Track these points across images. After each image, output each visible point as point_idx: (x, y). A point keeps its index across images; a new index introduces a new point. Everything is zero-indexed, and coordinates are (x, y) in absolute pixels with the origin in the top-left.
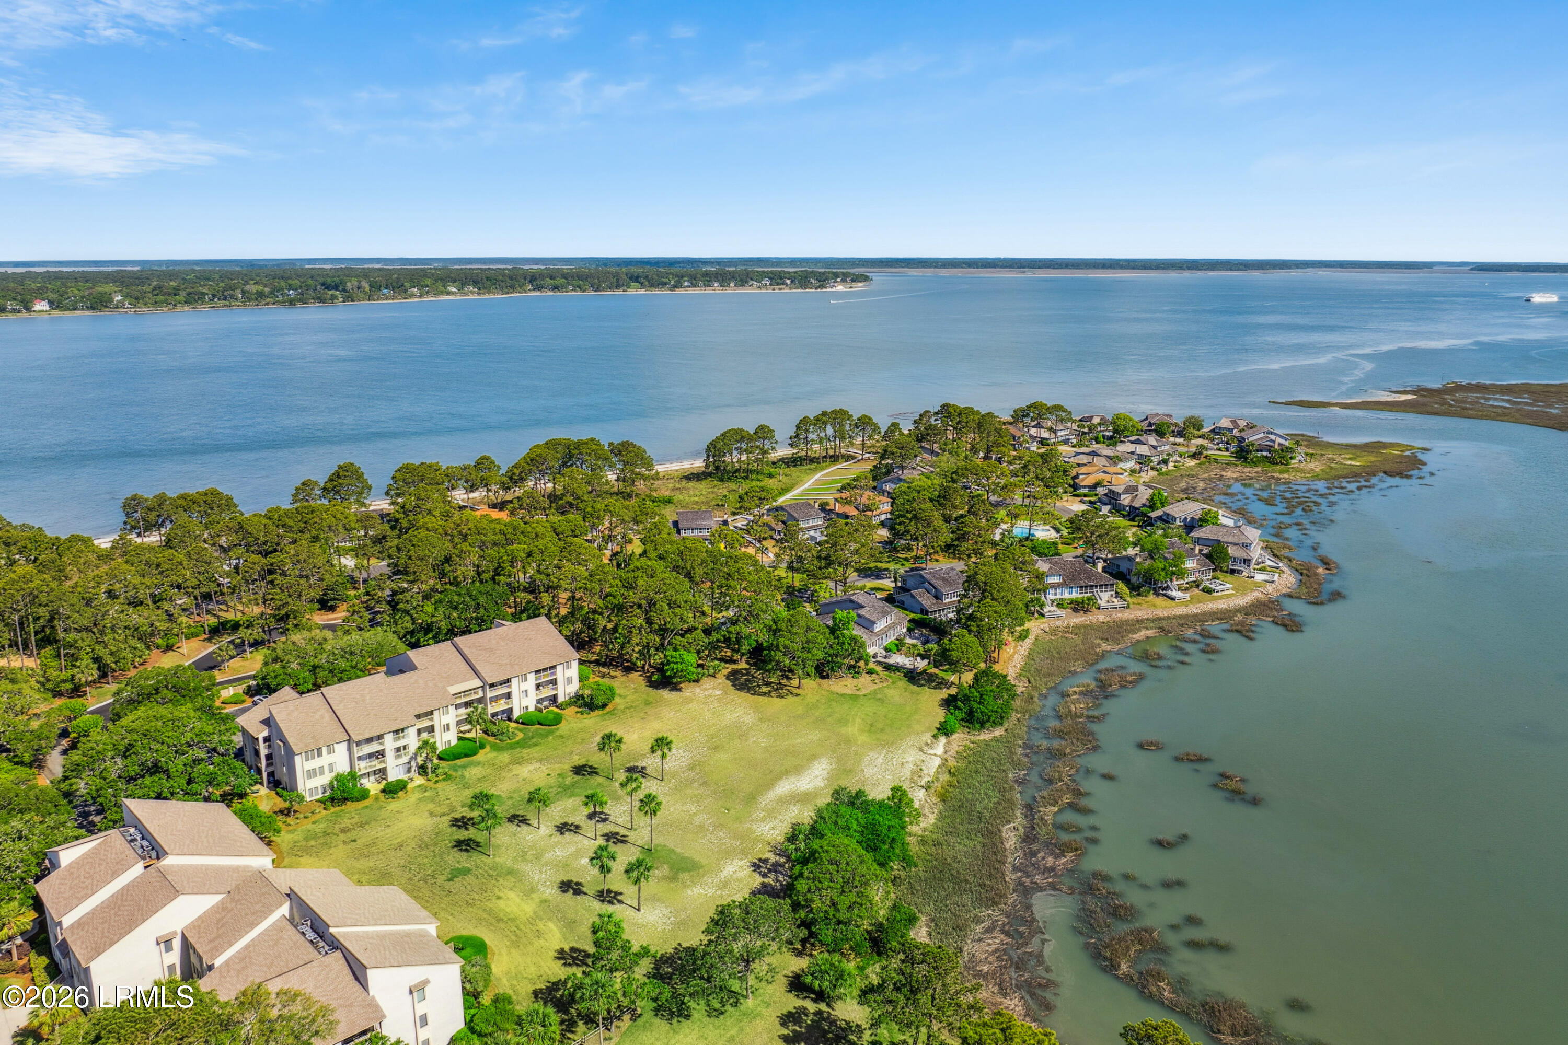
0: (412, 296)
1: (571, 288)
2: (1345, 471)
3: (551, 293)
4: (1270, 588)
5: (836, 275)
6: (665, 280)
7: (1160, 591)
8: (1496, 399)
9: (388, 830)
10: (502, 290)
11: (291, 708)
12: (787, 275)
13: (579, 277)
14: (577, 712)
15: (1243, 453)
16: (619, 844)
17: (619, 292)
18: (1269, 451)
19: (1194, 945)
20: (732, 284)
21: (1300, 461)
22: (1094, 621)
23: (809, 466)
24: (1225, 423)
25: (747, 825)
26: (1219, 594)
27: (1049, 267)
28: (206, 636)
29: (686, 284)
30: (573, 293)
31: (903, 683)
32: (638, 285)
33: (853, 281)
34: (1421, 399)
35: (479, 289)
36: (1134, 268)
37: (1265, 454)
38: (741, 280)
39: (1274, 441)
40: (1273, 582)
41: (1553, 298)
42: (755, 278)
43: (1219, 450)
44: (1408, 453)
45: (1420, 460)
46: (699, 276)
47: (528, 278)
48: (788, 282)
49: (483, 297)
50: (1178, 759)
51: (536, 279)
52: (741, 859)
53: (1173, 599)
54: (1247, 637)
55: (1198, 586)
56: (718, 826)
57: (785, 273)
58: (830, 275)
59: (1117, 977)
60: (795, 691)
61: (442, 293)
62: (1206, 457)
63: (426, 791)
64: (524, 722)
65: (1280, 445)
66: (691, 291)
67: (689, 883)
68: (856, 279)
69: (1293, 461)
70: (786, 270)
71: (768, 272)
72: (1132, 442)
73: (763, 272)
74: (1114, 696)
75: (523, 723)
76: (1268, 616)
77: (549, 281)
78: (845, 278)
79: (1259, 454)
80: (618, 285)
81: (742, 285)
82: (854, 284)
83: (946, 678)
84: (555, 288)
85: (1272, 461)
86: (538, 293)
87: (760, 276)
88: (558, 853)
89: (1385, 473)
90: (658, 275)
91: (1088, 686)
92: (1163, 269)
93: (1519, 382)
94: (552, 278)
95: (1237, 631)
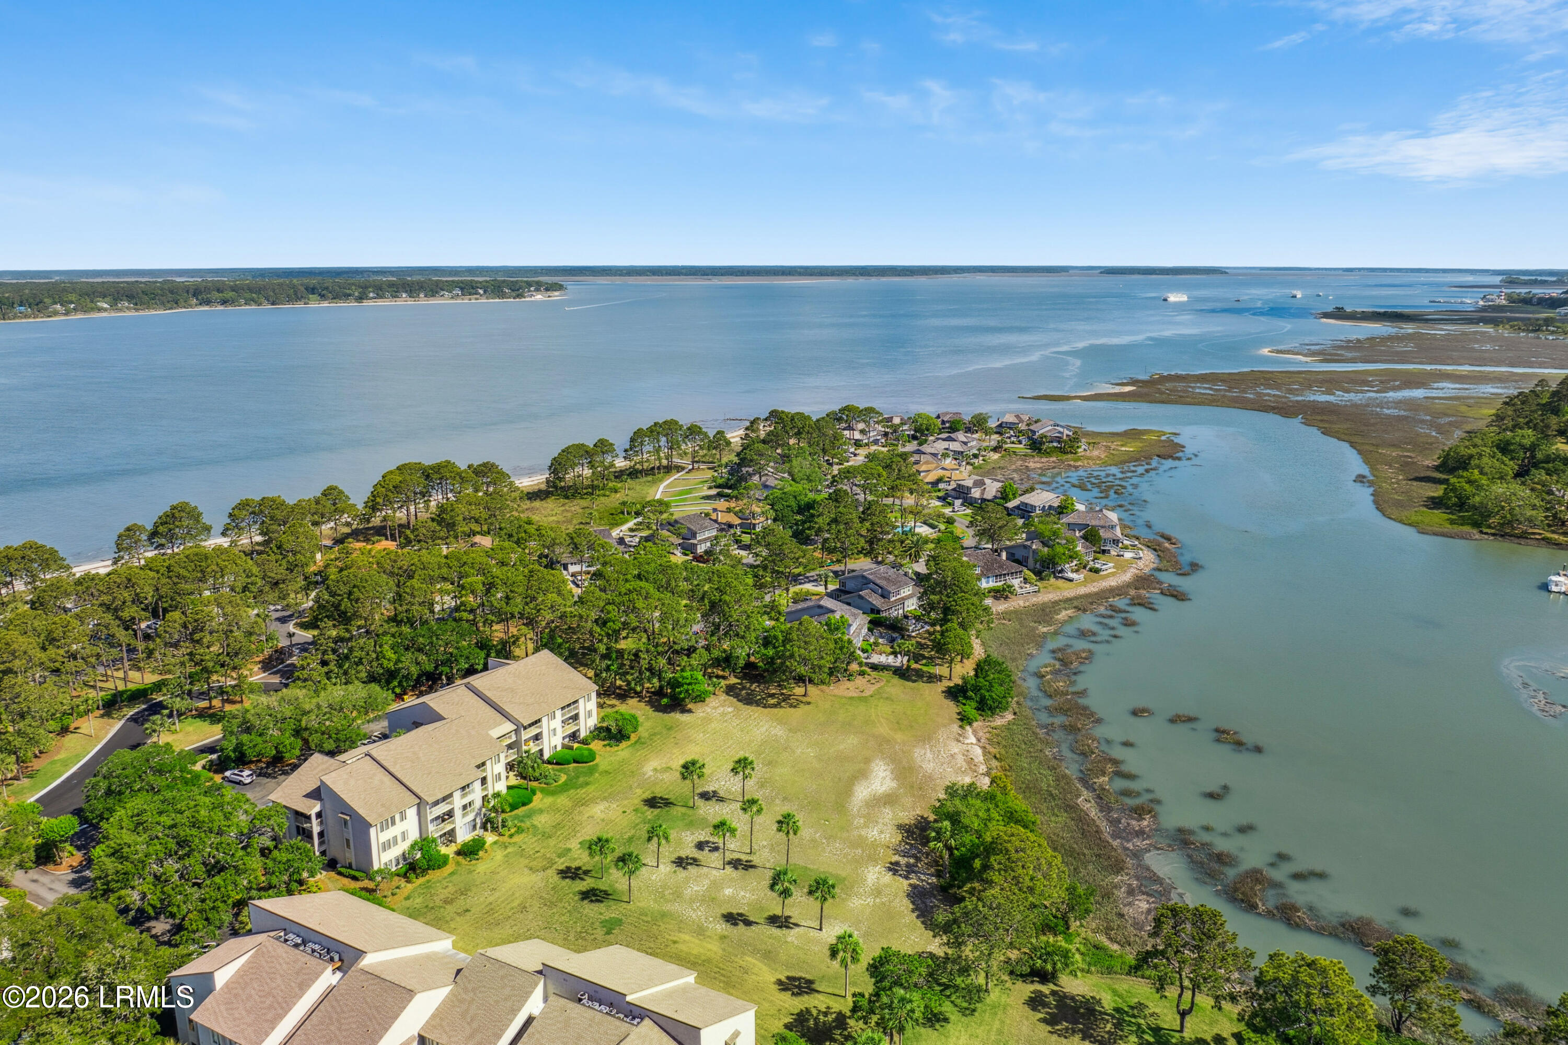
0: (56, 313)
1: (243, 301)
2: (1126, 457)
3: (221, 308)
4: (1141, 564)
5: (529, 284)
6: (348, 291)
7: (1058, 574)
8: (1199, 388)
9: (497, 894)
10: (164, 305)
11: (345, 776)
12: (479, 285)
13: (250, 290)
14: (604, 746)
15: (1036, 445)
16: (750, 870)
17: (299, 305)
18: (1059, 442)
19: (1297, 876)
20: (422, 295)
21: (1085, 450)
22: (1017, 607)
23: (645, 479)
24: (1009, 418)
25: (855, 833)
26: (1105, 573)
27: (731, 275)
28: (102, 712)
29: (371, 295)
30: (248, 307)
31: (896, 680)
32: (315, 297)
33: (547, 290)
34: (1140, 389)
35: (136, 304)
36: (811, 275)
37: (1055, 444)
38: (432, 290)
39: (1062, 433)
40: (1140, 558)
41: (1184, 298)
42: (445, 288)
43: (1013, 443)
44: (1163, 438)
45: (1177, 444)
46: (384, 286)
47: (191, 291)
48: (481, 291)
49: (141, 313)
50: (1173, 721)
51: (201, 293)
52: (875, 866)
53: (1071, 580)
54: (1151, 609)
55: (1085, 567)
56: (830, 838)
57: (477, 282)
58: (524, 284)
59: (1260, 914)
60: (804, 699)
61: (92, 309)
62: (1005, 450)
63: (506, 847)
64: (557, 761)
65: (1067, 436)
66: (380, 303)
67: (844, 896)
68: (550, 288)
69: (1079, 450)
70: (476, 279)
71: (458, 282)
72: (944, 440)
73: (453, 281)
74: (1080, 672)
75: (557, 764)
76: (1155, 589)
77: (216, 295)
78: (539, 286)
79: (1051, 445)
80: (295, 297)
81: (433, 296)
82: (549, 293)
83: (931, 671)
84: (224, 302)
85: (1062, 451)
86: (206, 308)
87: (450, 287)
88: (695, 888)
89: (1158, 456)
90: (339, 287)
91: (1054, 666)
92: (838, 275)
93: (1208, 372)
94: (218, 291)
95: (1139, 604)
